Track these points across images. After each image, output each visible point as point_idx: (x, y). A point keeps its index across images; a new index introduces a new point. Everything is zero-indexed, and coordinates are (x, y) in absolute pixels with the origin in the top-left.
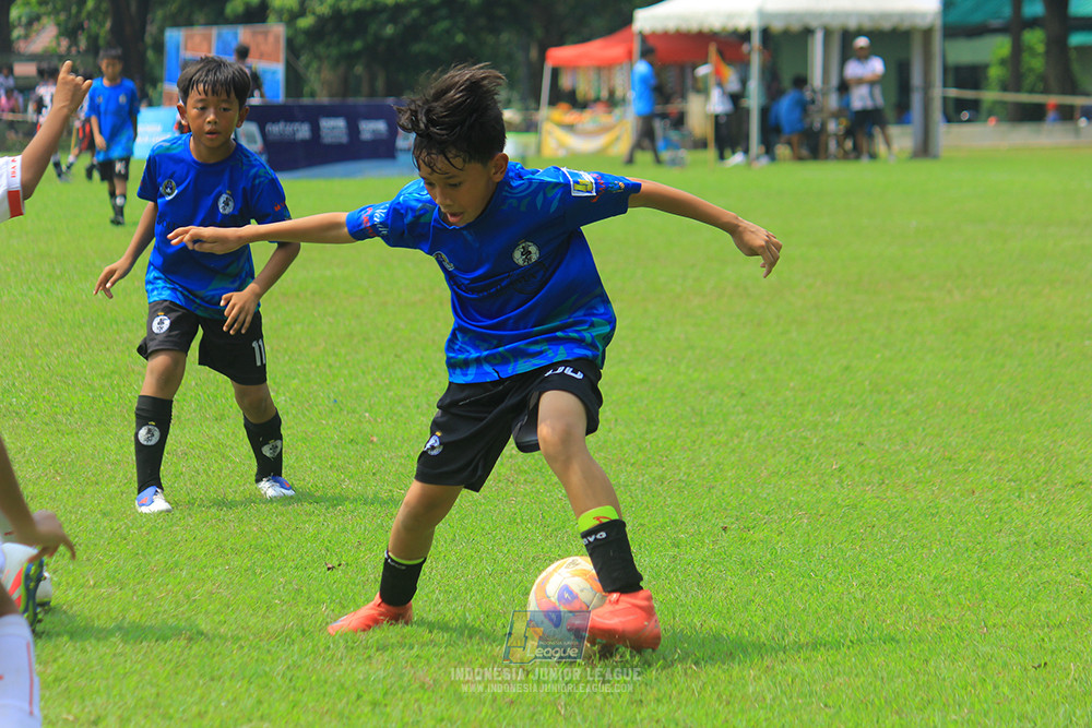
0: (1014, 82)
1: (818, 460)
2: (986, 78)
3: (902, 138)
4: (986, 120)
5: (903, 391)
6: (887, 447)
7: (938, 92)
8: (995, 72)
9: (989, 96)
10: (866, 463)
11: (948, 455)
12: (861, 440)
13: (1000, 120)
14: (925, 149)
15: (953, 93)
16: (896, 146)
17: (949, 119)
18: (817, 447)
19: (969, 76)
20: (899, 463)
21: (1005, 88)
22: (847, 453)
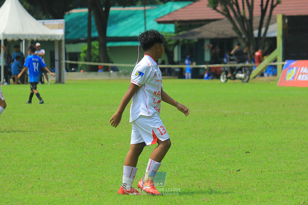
0: (89, 58)
1: (24, 185)
2: (80, 57)
3: (52, 77)
4: (80, 71)
5: (53, 161)
6: (48, 180)
7: (64, 62)
8: (82, 55)
9: (81, 63)
10: (41, 185)
11: (68, 182)
12: (39, 177)
13: (84, 71)
14: (60, 80)
15: (69, 62)
16: (50, 80)
17: (67, 71)
18: (24, 180)
19: (74, 56)
20: (52, 185)
21: (86, 61)
22: (34, 182)
